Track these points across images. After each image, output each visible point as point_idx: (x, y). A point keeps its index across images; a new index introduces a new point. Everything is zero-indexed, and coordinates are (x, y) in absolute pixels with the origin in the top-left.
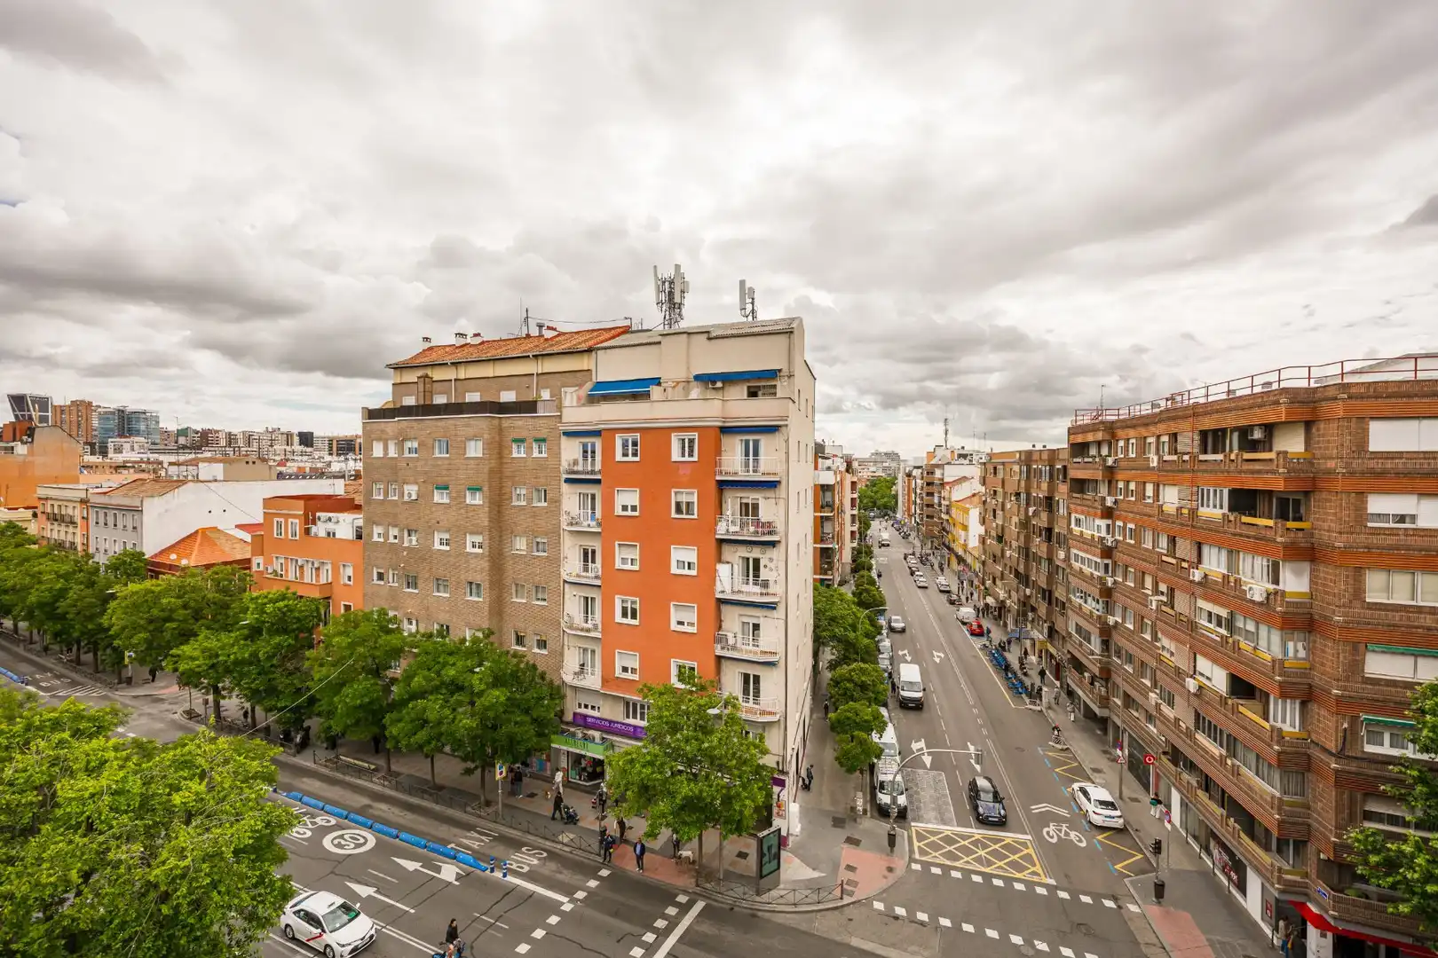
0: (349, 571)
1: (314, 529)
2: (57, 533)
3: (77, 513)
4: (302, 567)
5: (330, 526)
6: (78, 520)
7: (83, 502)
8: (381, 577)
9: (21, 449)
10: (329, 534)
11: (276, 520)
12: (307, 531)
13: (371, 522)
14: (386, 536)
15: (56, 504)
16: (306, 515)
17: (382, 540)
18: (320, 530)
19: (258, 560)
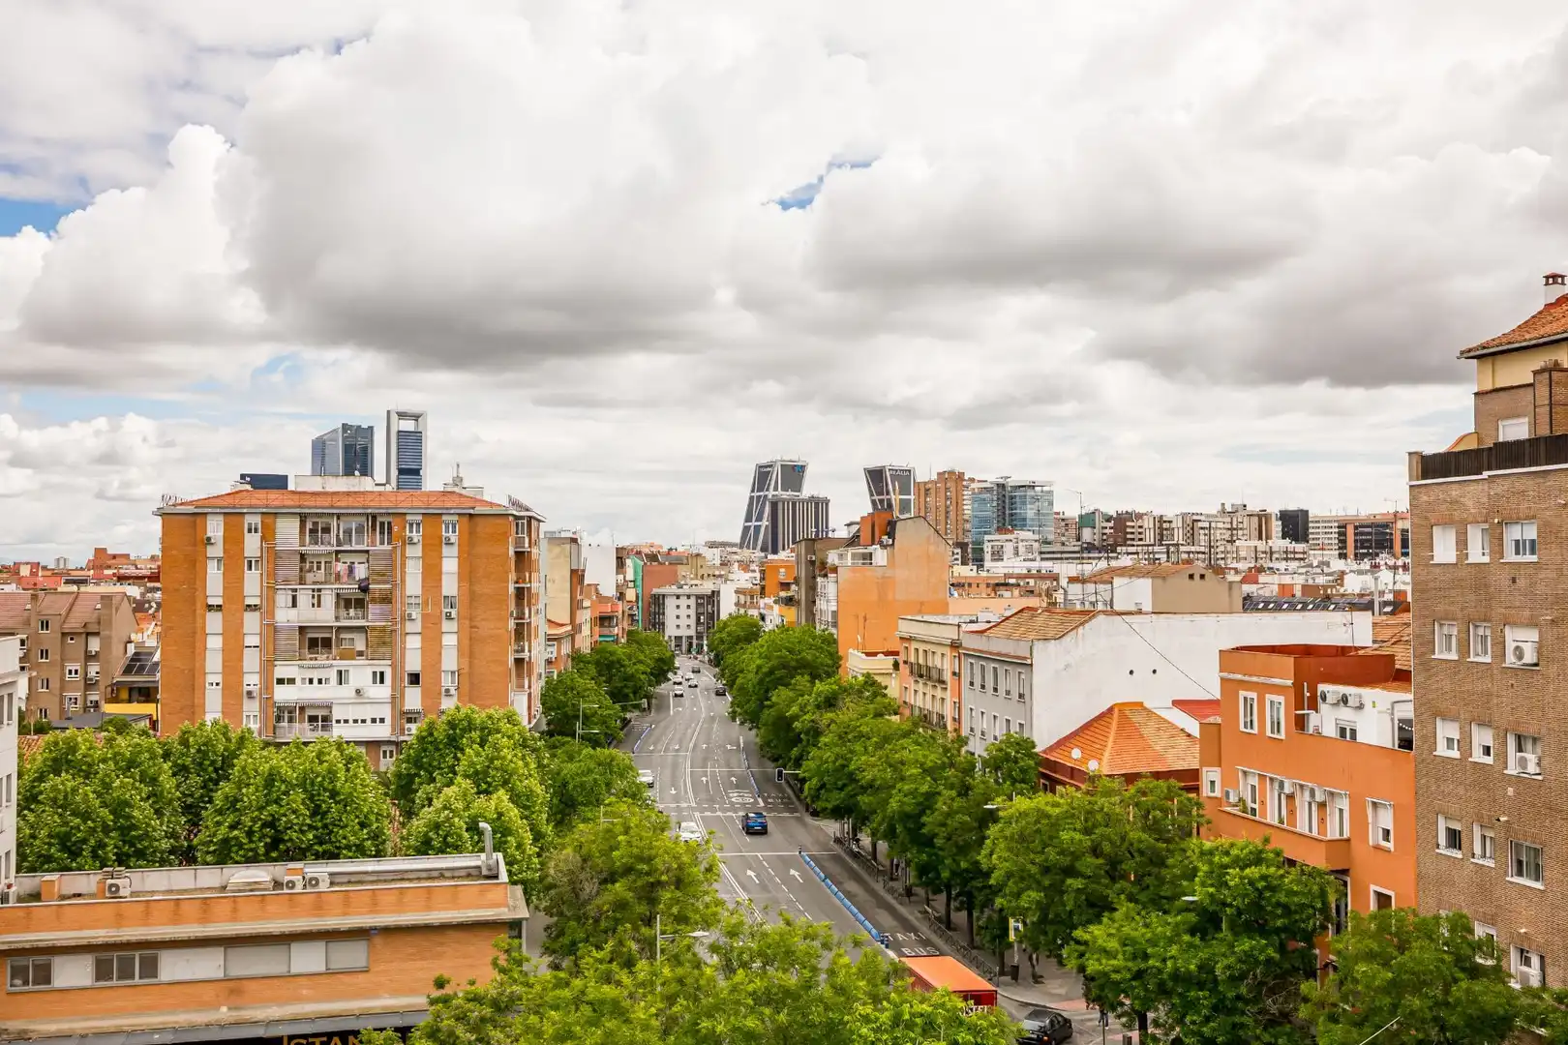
0: (1386, 819)
1: (1314, 720)
2: (921, 697)
3: (945, 663)
4: (1291, 797)
5: (1346, 714)
6: (947, 676)
7: (955, 645)
8: (1454, 839)
9: (880, 556)
10: (1343, 731)
11: (1242, 694)
12: (1301, 723)
13: (1431, 710)
14: (1465, 745)
15: (922, 647)
16: (1298, 687)
17: (1455, 754)
18: (1325, 720)
19: (1210, 775)
